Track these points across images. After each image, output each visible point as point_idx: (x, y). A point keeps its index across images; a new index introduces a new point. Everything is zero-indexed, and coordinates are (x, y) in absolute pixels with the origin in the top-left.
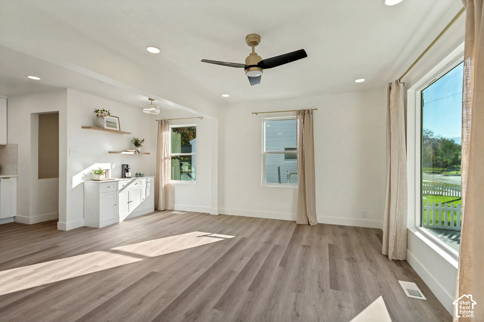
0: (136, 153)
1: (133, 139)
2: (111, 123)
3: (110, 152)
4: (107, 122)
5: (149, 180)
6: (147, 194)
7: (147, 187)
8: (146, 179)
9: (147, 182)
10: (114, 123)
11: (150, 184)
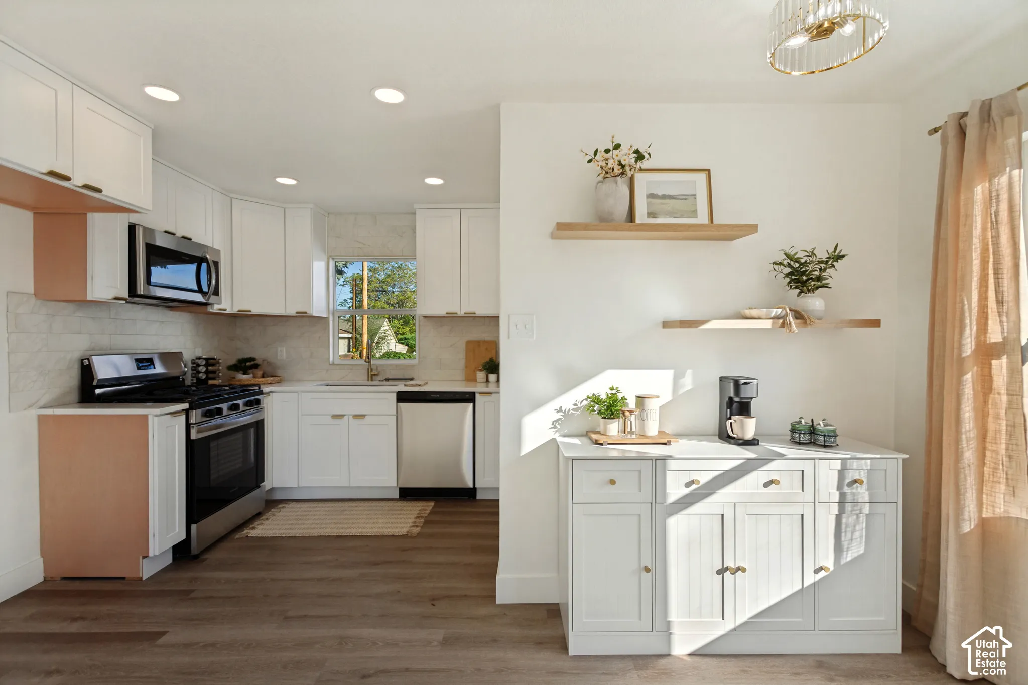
0: (783, 325)
1: (781, 257)
2: (671, 197)
3: (666, 324)
4: (650, 200)
5: (862, 472)
6: (845, 545)
7: (848, 507)
8: (842, 464)
9: (847, 481)
10: (686, 199)
11: (871, 496)
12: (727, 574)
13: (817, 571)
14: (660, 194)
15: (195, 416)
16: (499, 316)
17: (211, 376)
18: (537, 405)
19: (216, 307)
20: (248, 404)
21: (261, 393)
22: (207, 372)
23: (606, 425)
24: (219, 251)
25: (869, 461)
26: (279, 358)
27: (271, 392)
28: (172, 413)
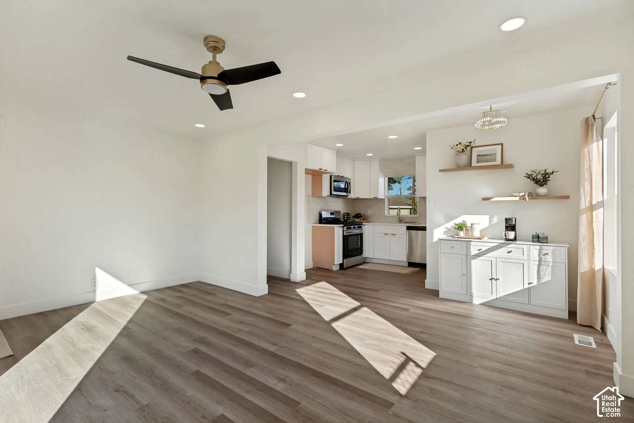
0: (524, 199)
2: (486, 155)
3: (483, 199)
4: (478, 157)
5: (549, 251)
6: (542, 276)
7: (543, 263)
8: (540, 247)
9: (542, 254)
10: (492, 155)
11: (553, 259)
12: (493, 280)
13: (529, 284)
14: (482, 154)
15: (345, 228)
16: (426, 197)
17: (348, 219)
18: (439, 226)
19: (350, 196)
20: (358, 227)
21: (362, 224)
22: (347, 218)
23: (459, 232)
24: (350, 179)
25: (552, 247)
26: (368, 214)
27: (365, 225)
28: (340, 227)
